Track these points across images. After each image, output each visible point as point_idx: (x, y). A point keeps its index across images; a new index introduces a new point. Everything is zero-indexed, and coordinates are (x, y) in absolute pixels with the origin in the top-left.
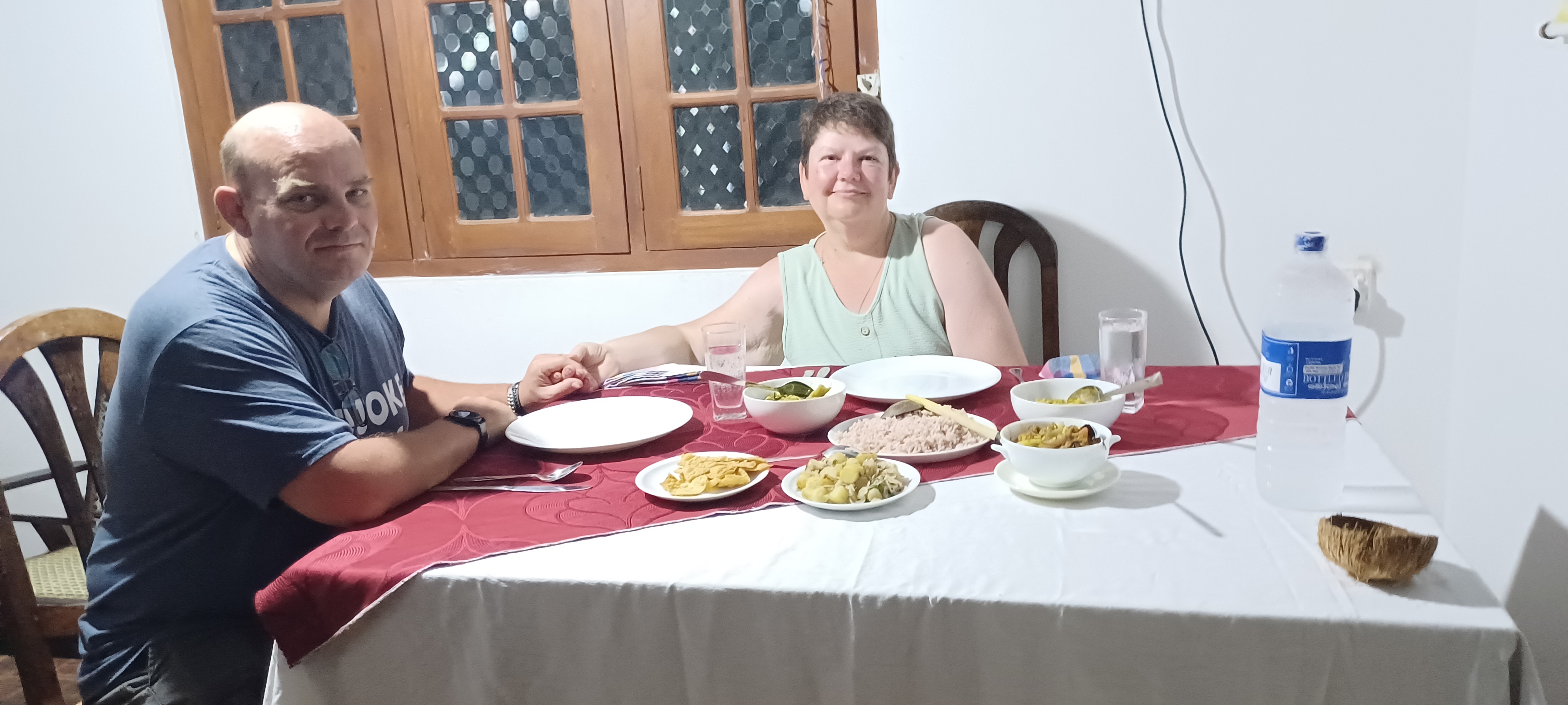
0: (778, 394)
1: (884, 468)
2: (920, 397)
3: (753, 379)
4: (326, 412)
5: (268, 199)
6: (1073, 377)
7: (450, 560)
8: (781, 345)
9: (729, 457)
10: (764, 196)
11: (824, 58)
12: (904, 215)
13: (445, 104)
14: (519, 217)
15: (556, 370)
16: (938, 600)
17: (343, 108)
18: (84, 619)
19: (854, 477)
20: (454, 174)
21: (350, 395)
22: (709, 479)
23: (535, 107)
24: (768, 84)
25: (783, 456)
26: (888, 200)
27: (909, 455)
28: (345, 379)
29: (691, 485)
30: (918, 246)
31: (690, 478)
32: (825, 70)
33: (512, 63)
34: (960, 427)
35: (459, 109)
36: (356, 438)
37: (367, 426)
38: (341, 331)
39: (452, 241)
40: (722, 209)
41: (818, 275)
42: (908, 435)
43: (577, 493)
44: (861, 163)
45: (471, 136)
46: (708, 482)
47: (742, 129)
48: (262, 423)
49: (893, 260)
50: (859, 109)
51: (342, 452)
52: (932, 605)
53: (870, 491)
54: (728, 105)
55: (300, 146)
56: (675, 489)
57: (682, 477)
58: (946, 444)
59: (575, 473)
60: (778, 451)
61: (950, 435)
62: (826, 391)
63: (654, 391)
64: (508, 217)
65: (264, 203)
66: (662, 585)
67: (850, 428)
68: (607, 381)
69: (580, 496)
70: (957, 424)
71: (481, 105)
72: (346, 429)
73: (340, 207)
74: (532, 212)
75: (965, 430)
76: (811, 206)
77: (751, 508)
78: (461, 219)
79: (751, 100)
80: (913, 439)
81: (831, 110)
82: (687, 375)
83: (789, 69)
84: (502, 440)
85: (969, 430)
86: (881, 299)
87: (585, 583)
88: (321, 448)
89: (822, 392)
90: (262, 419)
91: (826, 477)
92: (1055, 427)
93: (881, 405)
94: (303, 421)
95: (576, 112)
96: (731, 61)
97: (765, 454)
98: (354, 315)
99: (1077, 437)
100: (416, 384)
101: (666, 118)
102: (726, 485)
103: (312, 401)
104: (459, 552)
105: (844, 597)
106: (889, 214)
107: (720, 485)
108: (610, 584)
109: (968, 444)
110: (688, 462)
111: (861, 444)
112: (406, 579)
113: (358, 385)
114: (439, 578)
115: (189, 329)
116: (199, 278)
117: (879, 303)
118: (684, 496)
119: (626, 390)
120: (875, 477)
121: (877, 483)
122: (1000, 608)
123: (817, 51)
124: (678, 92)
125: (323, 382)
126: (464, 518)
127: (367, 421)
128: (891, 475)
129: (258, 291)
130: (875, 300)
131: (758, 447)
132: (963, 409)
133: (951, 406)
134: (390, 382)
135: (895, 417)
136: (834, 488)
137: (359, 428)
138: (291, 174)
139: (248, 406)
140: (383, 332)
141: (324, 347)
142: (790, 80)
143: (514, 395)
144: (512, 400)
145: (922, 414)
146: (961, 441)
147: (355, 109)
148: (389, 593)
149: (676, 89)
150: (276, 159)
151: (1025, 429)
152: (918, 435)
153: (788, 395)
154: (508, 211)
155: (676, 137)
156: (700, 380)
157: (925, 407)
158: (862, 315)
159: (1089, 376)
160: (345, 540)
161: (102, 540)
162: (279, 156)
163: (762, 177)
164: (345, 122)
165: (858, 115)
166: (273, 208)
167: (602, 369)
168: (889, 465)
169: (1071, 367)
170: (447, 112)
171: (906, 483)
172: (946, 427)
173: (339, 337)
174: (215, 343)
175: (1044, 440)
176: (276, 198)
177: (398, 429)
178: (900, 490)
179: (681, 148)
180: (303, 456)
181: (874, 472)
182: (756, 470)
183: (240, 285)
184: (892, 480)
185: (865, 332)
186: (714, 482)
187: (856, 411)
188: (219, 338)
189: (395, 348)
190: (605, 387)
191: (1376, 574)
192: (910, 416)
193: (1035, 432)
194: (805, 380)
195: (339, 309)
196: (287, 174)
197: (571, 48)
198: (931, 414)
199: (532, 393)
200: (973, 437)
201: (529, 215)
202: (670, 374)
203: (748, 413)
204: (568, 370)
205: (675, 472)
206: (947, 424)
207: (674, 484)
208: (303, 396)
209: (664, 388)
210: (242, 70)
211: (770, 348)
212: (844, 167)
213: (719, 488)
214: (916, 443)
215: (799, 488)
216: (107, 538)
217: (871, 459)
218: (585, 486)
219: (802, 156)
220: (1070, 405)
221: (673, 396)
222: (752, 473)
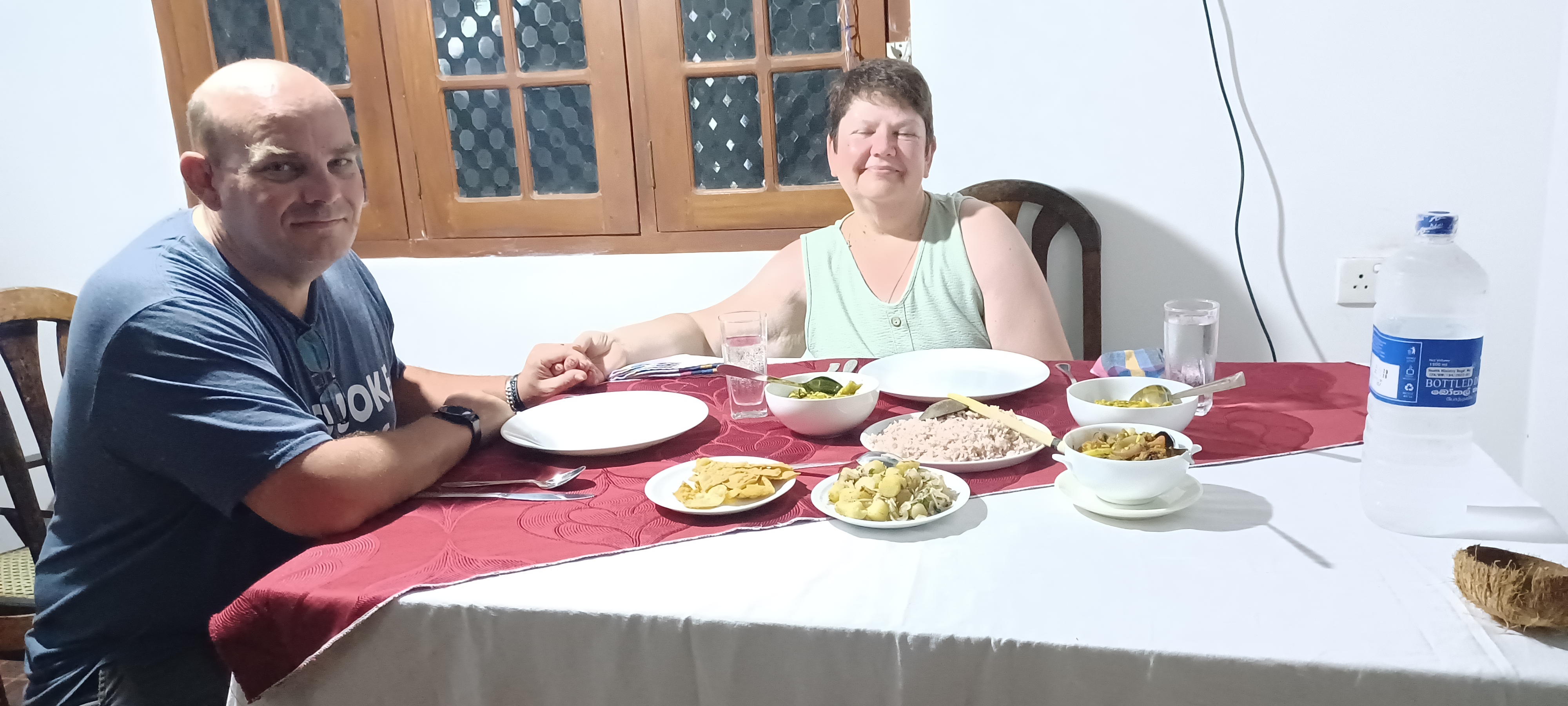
0: (803, 390)
1: (928, 479)
2: (962, 395)
3: (776, 372)
4: (298, 409)
5: (240, 167)
6: (1130, 376)
7: (432, 582)
8: (803, 335)
9: (750, 463)
10: (784, 174)
11: (850, 25)
12: (941, 196)
13: (443, 73)
14: (521, 195)
15: (557, 362)
16: (1003, 642)
17: (335, 76)
18: (30, 635)
19: (896, 490)
20: (453, 149)
21: (329, 388)
22: (729, 489)
23: (540, 76)
24: (790, 53)
25: (810, 462)
26: (923, 179)
27: (955, 463)
28: (324, 370)
29: (707, 496)
30: (955, 229)
31: (707, 488)
32: (852, 37)
33: (515, 29)
34: (1010, 432)
35: (459, 79)
36: (331, 438)
37: (348, 423)
38: (321, 315)
39: (452, 220)
40: (738, 187)
41: (845, 260)
42: (953, 440)
43: (577, 502)
44: (897, 138)
45: (471, 108)
46: (727, 492)
47: (760, 101)
48: (224, 419)
49: (928, 244)
50: (895, 78)
51: (315, 453)
52: (995, 650)
53: (913, 507)
54: (746, 75)
55: (278, 109)
56: (690, 500)
57: (697, 486)
58: (995, 450)
59: (577, 478)
60: (805, 455)
61: (1000, 441)
62: (857, 388)
63: (665, 384)
64: (510, 195)
65: (236, 172)
66: (676, 617)
67: (884, 431)
68: (614, 373)
69: (583, 506)
70: (1007, 427)
71: (482, 74)
72: (319, 428)
73: (320, 179)
74: (536, 190)
75: (1017, 434)
76: (841, 185)
77: (776, 524)
78: (460, 196)
79: (771, 70)
80: (959, 444)
81: (865, 76)
82: (701, 367)
83: (813, 36)
84: (497, 439)
85: (1021, 434)
86: (914, 287)
87: (586, 614)
88: (291, 448)
89: (852, 390)
90: (224, 414)
91: (863, 489)
92: (1126, 434)
93: (920, 405)
94: (270, 418)
95: (583, 82)
96: (750, 27)
97: (789, 459)
98: (336, 298)
99: (1153, 447)
100: (407, 375)
101: (679, 88)
102: (748, 496)
103: (283, 396)
104: (442, 573)
105: (890, 636)
106: (923, 193)
107: (741, 496)
108: (615, 615)
109: (1020, 450)
110: (704, 468)
111: (899, 449)
112: (380, 605)
113: (338, 377)
114: (418, 604)
115: (143, 312)
116: (160, 254)
117: (912, 291)
118: (700, 508)
119: (634, 384)
120: (918, 490)
121: (921, 496)
122: (1078, 654)
123: (843, 17)
124: (692, 61)
125: (299, 375)
126: (450, 530)
127: (349, 416)
128: (937, 487)
129: (227, 271)
130: (908, 288)
131: (780, 451)
132: (1011, 410)
133: (998, 407)
134: (376, 374)
135: (936, 419)
136: (872, 502)
137: (339, 425)
138: (267, 140)
139: (206, 400)
140: (369, 318)
141: (302, 333)
142: (813, 48)
143: (512, 389)
144: (510, 394)
145: (966, 416)
146: (1011, 448)
147: (347, 78)
148: (361, 621)
149: (691, 58)
150: (250, 122)
151: (1089, 436)
152: (964, 440)
153: (815, 392)
154: (511, 188)
155: (689, 109)
156: (715, 373)
157: (970, 408)
158: (891, 305)
159: (1148, 374)
160: (314, 555)
161: (52, 547)
162: (253, 119)
163: (782, 154)
164: (334, 91)
165: (895, 85)
166: (245, 177)
167: (609, 362)
168: (934, 476)
169: (1127, 362)
170: (445, 82)
171: (954, 496)
172: (995, 431)
173: (318, 323)
174: (172, 328)
175: (1115, 450)
176: (249, 166)
177: (384, 426)
178: (947, 505)
179: (695, 121)
180: (270, 458)
181: (918, 485)
182: (781, 478)
183: (207, 263)
184: (938, 493)
185: (896, 323)
186: (733, 493)
187: (890, 410)
188: (177, 323)
189: (383, 337)
190: (611, 380)
191: (1535, 621)
192: (953, 418)
193: (1101, 440)
194: (831, 373)
195: (319, 291)
196: (261, 139)
197: (578, 13)
198: (976, 415)
199: (532, 386)
200: (1026, 443)
201: (532, 192)
202: (683, 366)
203: (769, 410)
204: (570, 361)
205: (689, 480)
206: (996, 428)
207: (689, 495)
208: (272, 390)
209: (677, 381)
210: (229, 36)
211: (791, 339)
212: (879, 142)
213: (740, 499)
214: (962, 449)
215: (831, 500)
216: (58, 545)
217: (914, 469)
218: (589, 493)
219: (829, 130)
220: (1133, 408)
221: (687, 391)
222: (777, 482)
